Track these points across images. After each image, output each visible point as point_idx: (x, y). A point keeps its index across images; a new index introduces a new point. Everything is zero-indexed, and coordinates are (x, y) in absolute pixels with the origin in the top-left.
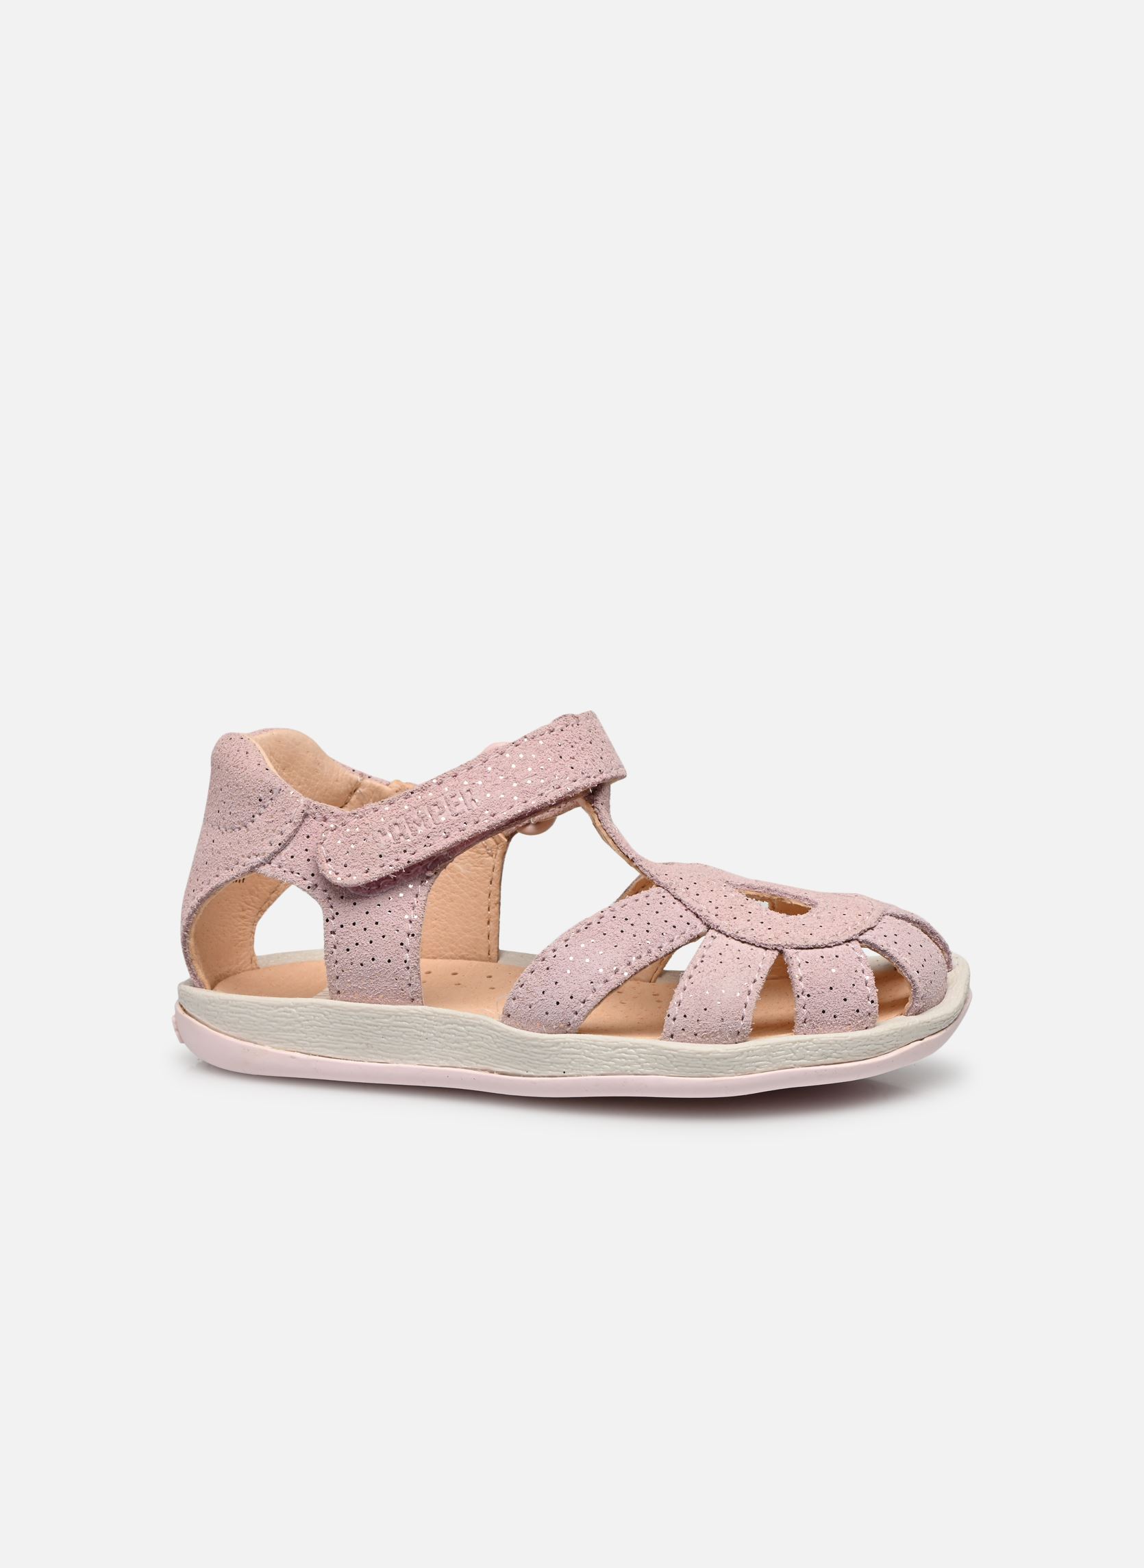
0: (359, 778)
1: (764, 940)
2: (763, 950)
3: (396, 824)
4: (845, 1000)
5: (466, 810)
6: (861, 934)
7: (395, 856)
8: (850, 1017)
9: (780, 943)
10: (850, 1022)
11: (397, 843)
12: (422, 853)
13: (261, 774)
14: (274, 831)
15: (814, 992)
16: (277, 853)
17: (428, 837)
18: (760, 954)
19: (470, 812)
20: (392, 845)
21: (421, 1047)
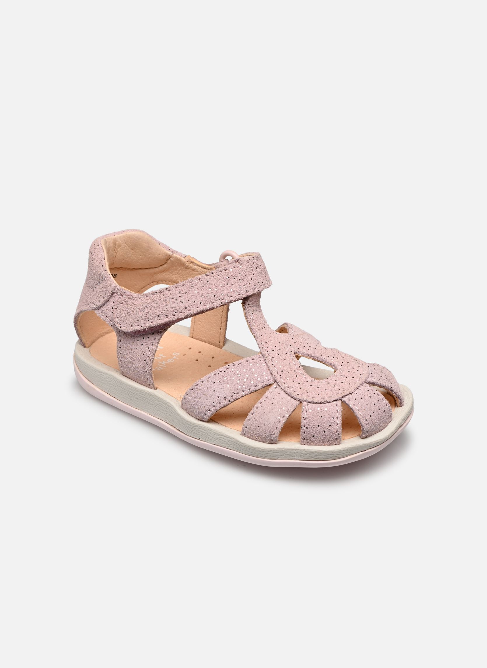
0: (171, 253)
1: (295, 395)
2: (294, 400)
3: (146, 307)
4: (325, 432)
5: (177, 306)
6: (343, 397)
7: (144, 322)
8: (326, 440)
9: (301, 398)
10: (326, 442)
11: (145, 316)
12: (156, 323)
13: (99, 268)
14: (101, 296)
15: (310, 427)
16: (101, 306)
17: (159, 316)
18: (292, 401)
19: (179, 307)
20: (143, 317)
21: (150, 407)
